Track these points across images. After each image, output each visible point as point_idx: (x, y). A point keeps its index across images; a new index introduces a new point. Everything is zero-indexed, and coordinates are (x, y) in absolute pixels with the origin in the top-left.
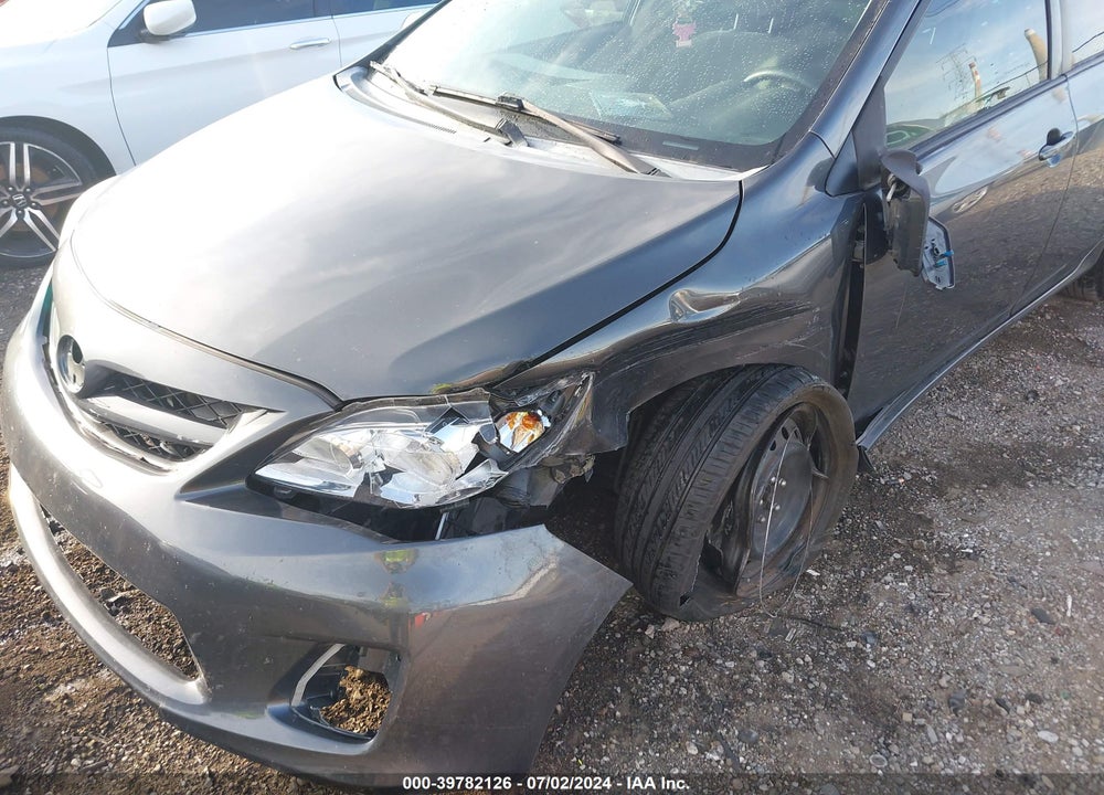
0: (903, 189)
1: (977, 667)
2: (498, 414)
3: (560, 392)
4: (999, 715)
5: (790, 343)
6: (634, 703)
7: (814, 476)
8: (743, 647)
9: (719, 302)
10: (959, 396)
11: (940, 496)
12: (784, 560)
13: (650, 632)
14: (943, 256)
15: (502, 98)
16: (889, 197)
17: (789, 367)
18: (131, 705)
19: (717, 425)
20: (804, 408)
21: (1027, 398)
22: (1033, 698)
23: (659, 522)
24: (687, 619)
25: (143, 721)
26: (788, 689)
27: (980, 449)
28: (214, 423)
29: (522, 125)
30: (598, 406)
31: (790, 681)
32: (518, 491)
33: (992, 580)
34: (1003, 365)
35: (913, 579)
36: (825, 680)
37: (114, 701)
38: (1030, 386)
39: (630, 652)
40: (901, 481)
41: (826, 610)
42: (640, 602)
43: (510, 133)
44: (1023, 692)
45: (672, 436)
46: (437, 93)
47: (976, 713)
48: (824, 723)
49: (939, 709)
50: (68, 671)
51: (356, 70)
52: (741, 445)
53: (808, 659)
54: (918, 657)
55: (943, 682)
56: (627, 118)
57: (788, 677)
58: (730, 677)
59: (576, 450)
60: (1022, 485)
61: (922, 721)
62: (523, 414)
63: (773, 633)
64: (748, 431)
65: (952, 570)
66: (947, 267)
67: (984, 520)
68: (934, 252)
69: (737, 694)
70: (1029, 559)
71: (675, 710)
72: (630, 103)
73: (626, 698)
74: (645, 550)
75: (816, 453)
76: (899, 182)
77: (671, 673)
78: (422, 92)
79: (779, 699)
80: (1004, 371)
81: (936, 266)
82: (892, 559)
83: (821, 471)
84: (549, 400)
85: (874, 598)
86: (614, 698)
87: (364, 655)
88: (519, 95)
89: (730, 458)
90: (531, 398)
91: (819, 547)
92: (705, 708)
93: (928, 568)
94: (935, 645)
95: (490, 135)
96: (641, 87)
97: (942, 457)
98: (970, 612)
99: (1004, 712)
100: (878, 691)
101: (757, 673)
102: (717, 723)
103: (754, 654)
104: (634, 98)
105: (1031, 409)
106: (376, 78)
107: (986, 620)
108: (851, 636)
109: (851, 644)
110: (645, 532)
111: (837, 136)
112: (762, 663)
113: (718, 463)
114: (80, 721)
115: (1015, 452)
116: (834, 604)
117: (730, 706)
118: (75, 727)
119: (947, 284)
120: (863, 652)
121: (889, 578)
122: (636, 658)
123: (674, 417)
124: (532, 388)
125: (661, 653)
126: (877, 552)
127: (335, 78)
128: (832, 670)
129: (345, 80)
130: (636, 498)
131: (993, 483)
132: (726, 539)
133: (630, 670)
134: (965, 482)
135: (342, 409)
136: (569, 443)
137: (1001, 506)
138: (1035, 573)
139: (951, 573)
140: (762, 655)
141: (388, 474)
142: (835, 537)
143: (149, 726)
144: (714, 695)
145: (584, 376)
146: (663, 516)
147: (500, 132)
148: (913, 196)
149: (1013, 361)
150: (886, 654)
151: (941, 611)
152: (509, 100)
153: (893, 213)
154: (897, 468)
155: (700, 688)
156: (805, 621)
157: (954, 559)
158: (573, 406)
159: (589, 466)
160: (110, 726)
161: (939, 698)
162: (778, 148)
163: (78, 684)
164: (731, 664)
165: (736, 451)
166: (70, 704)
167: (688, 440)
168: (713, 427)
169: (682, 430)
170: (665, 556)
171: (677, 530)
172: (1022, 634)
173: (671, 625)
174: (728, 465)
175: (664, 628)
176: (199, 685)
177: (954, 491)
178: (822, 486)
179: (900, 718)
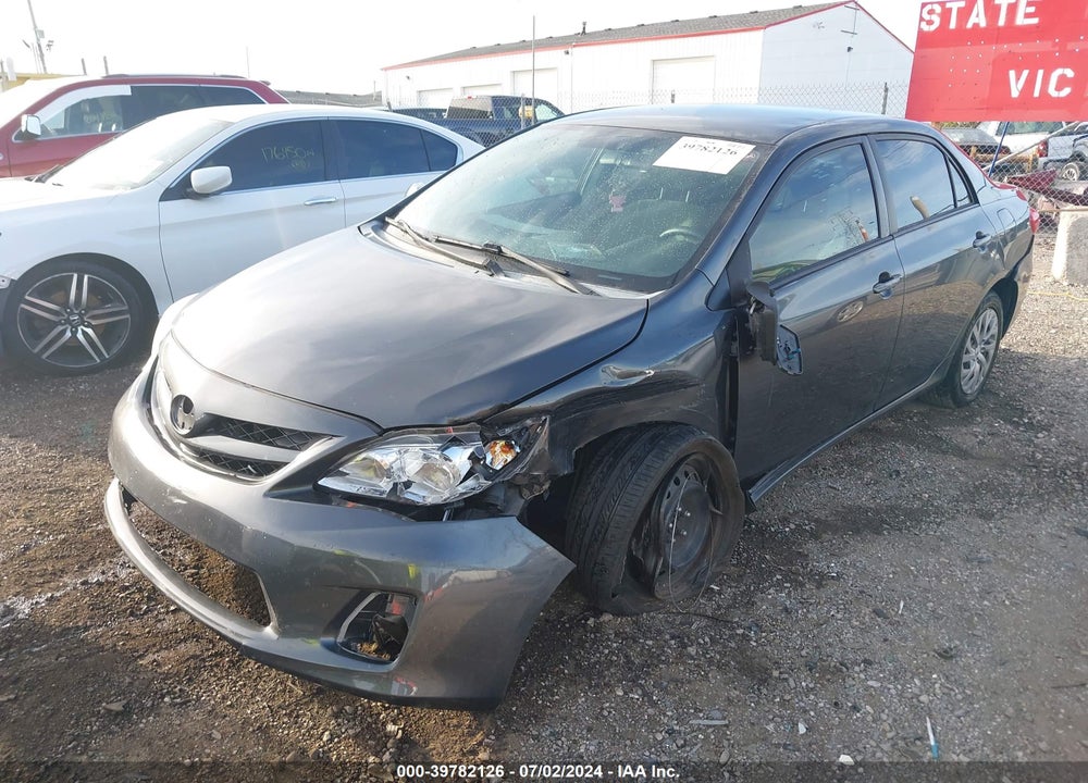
0: (760, 306)
1: (830, 645)
2: (486, 441)
3: (527, 429)
4: (842, 672)
5: (686, 408)
6: (578, 665)
7: (711, 512)
8: (659, 632)
9: (635, 375)
10: (839, 474)
11: (816, 540)
12: (692, 577)
13: (591, 622)
14: (793, 353)
15: (487, 245)
16: (751, 311)
17: (687, 425)
18: (205, 666)
19: (637, 462)
20: (700, 457)
21: (891, 476)
22: (867, 662)
23: (596, 532)
24: (618, 613)
25: (215, 676)
26: (692, 658)
27: (850, 509)
28: (292, 448)
29: (501, 263)
30: (553, 439)
31: (693, 653)
32: (498, 498)
33: (847, 592)
34: (876, 452)
35: (790, 592)
36: (719, 653)
37: (192, 663)
38: (895, 467)
39: (576, 636)
40: (787, 529)
41: (723, 611)
42: (584, 606)
43: (493, 268)
44: (860, 659)
45: (605, 470)
46: (438, 241)
47: (825, 671)
48: (715, 677)
49: (799, 669)
50: (154, 645)
51: (375, 223)
52: (652, 474)
53: (707, 639)
54: (788, 639)
55: (804, 653)
56: (574, 259)
57: (692, 650)
58: (649, 650)
59: (536, 471)
60: (879, 533)
61: (786, 676)
62: (503, 443)
63: (682, 624)
64: (657, 465)
65: (819, 586)
66: (797, 360)
67: (847, 555)
68: (787, 349)
69: (652, 660)
70: (877, 579)
71: (608, 670)
72: (576, 250)
73: (572, 663)
74: (587, 553)
75: (713, 495)
76: (758, 302)
77: (605, 648)
78: (427, 239)
79: (684, 663)
80: (877, 457)
81: (788, 359)
82: (775, 579)
83: (717, 509)
84: (519, 433)
85: (759, 603)
86: (563, 662)
87: (391, 602)
88: (499, 243)
89: (644, 484)
90: (508, 431)
91: (719, 569)
92: (630, 669)
93: (802, 585)
94: (801, 632)
95: (477, 269)
96: (584, 240)
97: (821, 514)
98: (828, 612)
99: (845, 669)
100: (757, 660)
101: (669, 648)
102: (638, 677)
103: (667, 637)
104: (579, 247)
105: (893, 483)
106: (390, 228)
107: (839, 616)
108: (740, 626)
109: (740, 631)
110: (586, 540)
111: (715, 271)
112: (673, 642)
113: (636, 487)
114: (167, 676)
115: (877, 512)
116: (729, 607)
117: (649, 667)
118: (164, 679)
119: (797, 372)
120: (748, 636)
121: (771, 591)
122: (580, 639)
123: (606, 458)
124: (508, 423)
125: (598, 635)
126: (763, 575)
127: (359, 228)
128: (725, 647)
129: (367, 230)
130: (580, 517)
131: (857, 531)
132: (645, 549)
133: (575, 646)
134: (835, 532)
135: (382, 434)
136: (533, 465)
137: (860, 546)
138: (880, 588)
139: (818, 588)
140: (673, 638)
141: (408, 484)
142: (733, 565)
143: (219, 679)
144: (637, 661)
145: (544, 418)
146: (598, 527)
147: (484, 267)
148: (766, 311)
149: (884, 450)
150: (764, 637)
151: (808, 611)
152: (492, 246)
153: (755, 322)
154: (785, 521)
155: (626, 656)
156: (708, 617)
157: (821, 580)
158: (535, 440)
159: (546, 486)
160: (190, 680)
161: (799, 662)
162: (675, 278)
163: (164, 653)
164: (650, 643)
165: (649, 479)
166: (158, 665)
167: (616, 472)
168: (633, 463)
169: (611, 467)
170: (600, 557)
171: (608, 536)
172: (864, 624)
173: (607, 617)
174: (642, 489)
175: (601, 620)
176: (272, 627)
177: (826, 536)
178: (719, 522)
179: (770, 676)
